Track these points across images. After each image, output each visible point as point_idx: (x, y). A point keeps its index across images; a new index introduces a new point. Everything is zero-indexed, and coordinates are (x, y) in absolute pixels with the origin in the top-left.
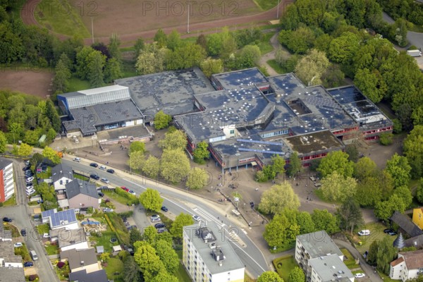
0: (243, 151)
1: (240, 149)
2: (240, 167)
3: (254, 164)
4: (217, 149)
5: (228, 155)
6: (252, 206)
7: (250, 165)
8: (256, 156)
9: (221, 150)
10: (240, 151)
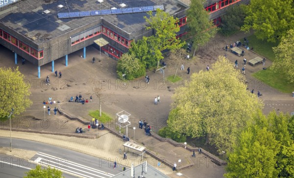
0: (70, 19)
1: (61, 15)
2: (72, 55)
3: (101, 42)
4: (9, 24)
5: (43, 33)
6: (148, 131)
7: (93, 47)
8: (103, 24)
9: (20, 24)
10: (65, 20)
